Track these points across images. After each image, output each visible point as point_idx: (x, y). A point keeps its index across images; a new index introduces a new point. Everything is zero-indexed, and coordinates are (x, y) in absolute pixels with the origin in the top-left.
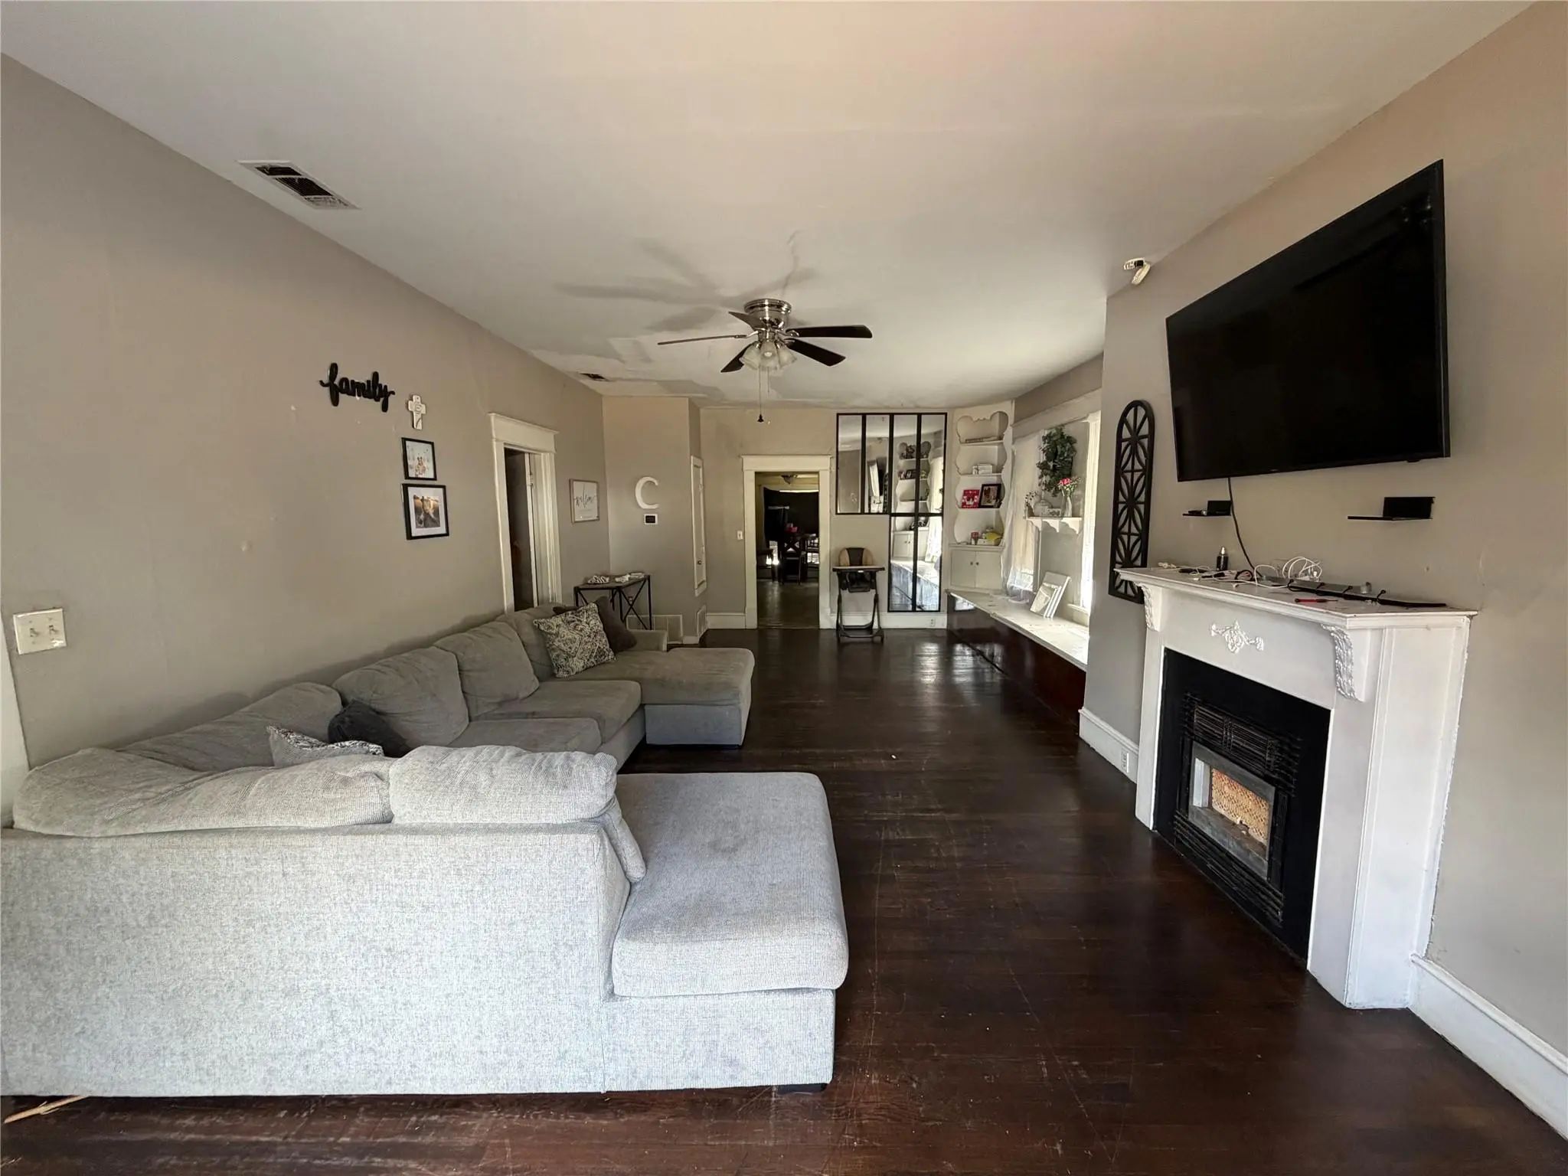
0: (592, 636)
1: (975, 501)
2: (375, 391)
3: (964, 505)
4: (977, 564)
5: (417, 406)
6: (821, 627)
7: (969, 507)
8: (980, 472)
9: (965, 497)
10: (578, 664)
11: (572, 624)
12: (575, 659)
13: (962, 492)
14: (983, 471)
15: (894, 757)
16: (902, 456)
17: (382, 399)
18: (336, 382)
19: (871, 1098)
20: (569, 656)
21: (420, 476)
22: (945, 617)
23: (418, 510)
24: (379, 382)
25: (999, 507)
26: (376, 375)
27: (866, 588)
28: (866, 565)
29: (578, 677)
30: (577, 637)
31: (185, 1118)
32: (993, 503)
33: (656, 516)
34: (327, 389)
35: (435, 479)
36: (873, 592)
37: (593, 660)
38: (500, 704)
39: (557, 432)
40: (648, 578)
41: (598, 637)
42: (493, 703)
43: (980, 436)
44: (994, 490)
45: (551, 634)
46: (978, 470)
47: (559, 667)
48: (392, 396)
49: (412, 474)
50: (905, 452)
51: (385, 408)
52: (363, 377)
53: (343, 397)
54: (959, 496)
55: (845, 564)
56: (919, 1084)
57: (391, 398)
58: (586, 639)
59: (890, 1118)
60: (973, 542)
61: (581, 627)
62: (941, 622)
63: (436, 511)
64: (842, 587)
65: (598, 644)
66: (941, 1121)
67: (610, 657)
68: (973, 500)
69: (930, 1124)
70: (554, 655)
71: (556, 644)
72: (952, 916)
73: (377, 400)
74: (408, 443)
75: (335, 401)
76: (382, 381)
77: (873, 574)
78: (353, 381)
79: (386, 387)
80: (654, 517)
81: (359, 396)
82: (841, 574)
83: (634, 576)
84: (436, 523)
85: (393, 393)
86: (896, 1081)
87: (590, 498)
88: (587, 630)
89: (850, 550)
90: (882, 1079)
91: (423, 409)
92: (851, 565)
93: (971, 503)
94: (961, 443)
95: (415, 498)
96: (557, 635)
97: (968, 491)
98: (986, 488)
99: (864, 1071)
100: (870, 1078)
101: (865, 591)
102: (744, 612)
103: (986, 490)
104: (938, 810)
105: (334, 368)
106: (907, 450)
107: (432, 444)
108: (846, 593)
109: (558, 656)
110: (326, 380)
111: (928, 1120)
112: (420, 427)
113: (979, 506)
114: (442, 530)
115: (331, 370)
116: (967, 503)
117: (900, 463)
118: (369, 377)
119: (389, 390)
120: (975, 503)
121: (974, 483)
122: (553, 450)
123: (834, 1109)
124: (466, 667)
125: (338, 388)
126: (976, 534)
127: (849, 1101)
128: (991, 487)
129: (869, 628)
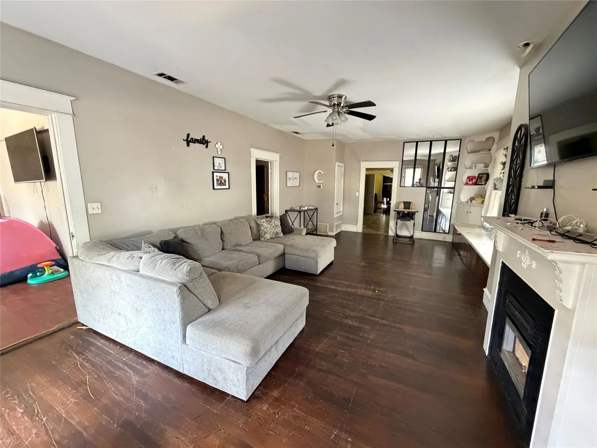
0: (275, 227)
1: (473, 182)
2: (204, 141)
3: (467, 184)
4: (470, 212)
5: (219, 146)
6: (389, 235)
7: (470, 185)
8: (477, 167)
9: (468, 180)
10: (268, 236)
11: (269, 222)
12: (267, 234)
13: (467, 177)
14: (478, 167)
15: (377, 291)
16: (450, 161)
17: (206, 144)
18: (189, 139)
19: (259, 413)
20: (265, 233)
21: (219, 169)
22: (452, 237)
23: (217, 180)
24: (205, 139)
25: (485, 185)
26: (204, 137)
27: (409, 219)
28: (411, 209)
29: (268, 241)
30: (269, 227)
31: (103, 340)
32: (483, 183)
33: (321, 185)
34: (186, 142)
35: (225, 170)
36: (412, 222)
37: (274, 235)
38: (235, 246)
39: (280, 154)
40: (317, 209)
41: (277, 228)
42: (232, 245)
43: (478, 150)
44: (485, 176)
45: (260, 225)
46: (476, 166)
47: (262, 236)
48: (209, 143)
49: (216, 168)
50: (452, 159)
51: (207, 147)
52: (199, 137)
53: (191, 144)
54: (465, 179)
55: (401, 208)
56: (279, 416)
57: (209, 144)
58: (272, 228)
59: (259, 423)
60: (470, 202)
61: (271, 223)
62: (449, 238)
63: (225, 181)
64: (398, 218)
65: (276, 230)
66: (275, 433)
67: (281, 235)
68: (472, 181)
69: (271, 432)
70: (261, 232)
71: (262, 228)
72: (347, 361)
73: (204, 144)
74: (215, 158)
75: (188, 145)
76: (206, 138)
77: (413, 214)
78: (195, 139)
79: (207, 140)
80: (320, 186)
81: (197, 143)
82: (398, 213)
83: (310, 208)
84: (225, 185)
85: (210, 142)
86: (272, 412)
87: (295, 178)
88: (273, 225)
89: (404, 203)
90: (268, 409)
91: (221, 147)
92: (404, 209)
93: (471, 183)
94: (468, 153)
95: (217, 176)
96: (262, 225)
97: (470, 177)
98: (481, 175)
99: (264, 403)
100: (264, 406)
101: (409, 220)
102: (357, 225)
103: (480, 176)
104: (378, 317)
105: (188, 135)
106: (453, 158)
107: (225, 158)
108: (399, 221)
109: (262, 233)
110: (185, 139)
111: (271, 430)
112: (220, 153)
113: (476, 184)
114: (227, 187)
115: (187, 135)
116: (469, 183)
117: (448, 164)
118: (202, 137)
119: (208, 141)
120: (473, 183)
121: (475, 173)
122: (279, 160)
123: (244, 411)
124: (224, 232)
125: (189, 141)
126: (473, 198)
127: (250, 410)
128: (483, 175)
129: (411, 237)
